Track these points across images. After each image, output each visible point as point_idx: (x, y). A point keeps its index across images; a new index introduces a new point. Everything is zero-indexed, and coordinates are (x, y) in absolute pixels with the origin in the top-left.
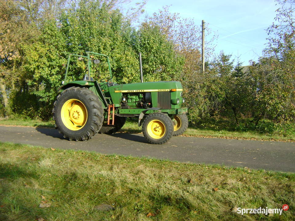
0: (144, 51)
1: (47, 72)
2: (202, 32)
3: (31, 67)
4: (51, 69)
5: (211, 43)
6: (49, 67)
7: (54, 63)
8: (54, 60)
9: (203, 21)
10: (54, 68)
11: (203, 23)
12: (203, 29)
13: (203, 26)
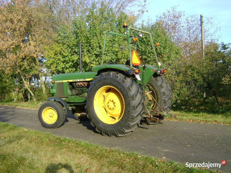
0: (143, 44)
1: (62, 66)
2: (201, 25)
3: (48, 63)
4: (66, 64)
5: (214, 35)
6: (63, 62)
7: (67, 59)
8: (66, 56)
9: (201, 15)
10: (68, 63)
11: (201, 17)
12: (201, 23)
13: (201, 20)
